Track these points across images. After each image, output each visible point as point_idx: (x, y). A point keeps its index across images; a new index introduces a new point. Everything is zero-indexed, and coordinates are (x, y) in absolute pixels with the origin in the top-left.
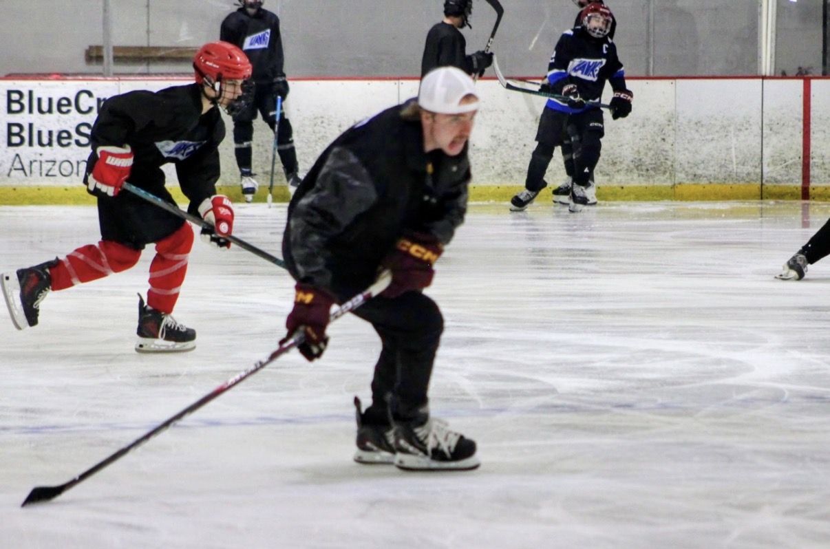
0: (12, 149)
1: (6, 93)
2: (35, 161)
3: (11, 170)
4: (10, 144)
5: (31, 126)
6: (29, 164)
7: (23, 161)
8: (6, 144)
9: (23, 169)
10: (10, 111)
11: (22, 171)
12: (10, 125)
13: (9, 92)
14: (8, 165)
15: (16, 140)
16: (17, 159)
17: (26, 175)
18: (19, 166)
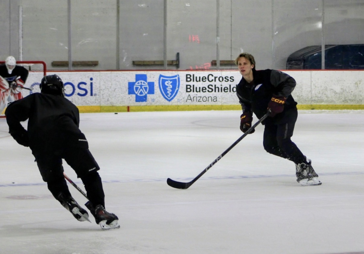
0: (187, 93)
2: (195, 97)
3: (187, 100)
4: (187, 91)
5: (193, 86)
6: (193, 98)
7: (191, 97)
8: (186, 91)
9: (191, 99)
10: (187, 81)
11: (190, 101)
12: (187, 86)
13: (187, 75)
14: (186, 98)
15: (189, 90)
16: (189, 96)
17: (192, 101)
18: (190, 98)
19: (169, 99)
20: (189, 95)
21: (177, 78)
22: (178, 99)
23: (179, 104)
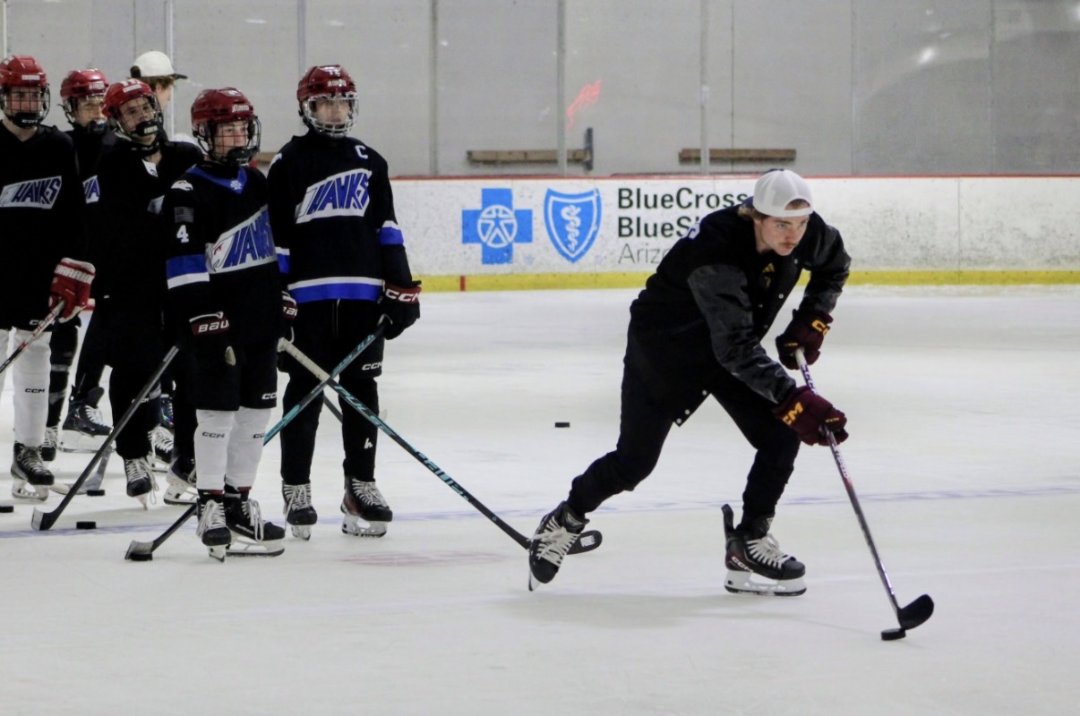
0: (622, 239)
1: (617, 191)
2: (642, 250)
3: (621, 258)
4: (621, 235)
5: (638, 219)
6: (636, 252)
7: (632, 250)
8: (617, 234)
9: (631, 256)
10: (621, 206)
11: (630, 260)
12: (620, 219)
13: (621, 191)
14: (618, 254)
15: (626, 231)
16: (627, 248)
17: (634, 262)
19: (572, 256)
20: (627, 245)
21: (593, 198)
22: (597, 257)
23: (599, 269)
